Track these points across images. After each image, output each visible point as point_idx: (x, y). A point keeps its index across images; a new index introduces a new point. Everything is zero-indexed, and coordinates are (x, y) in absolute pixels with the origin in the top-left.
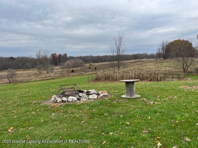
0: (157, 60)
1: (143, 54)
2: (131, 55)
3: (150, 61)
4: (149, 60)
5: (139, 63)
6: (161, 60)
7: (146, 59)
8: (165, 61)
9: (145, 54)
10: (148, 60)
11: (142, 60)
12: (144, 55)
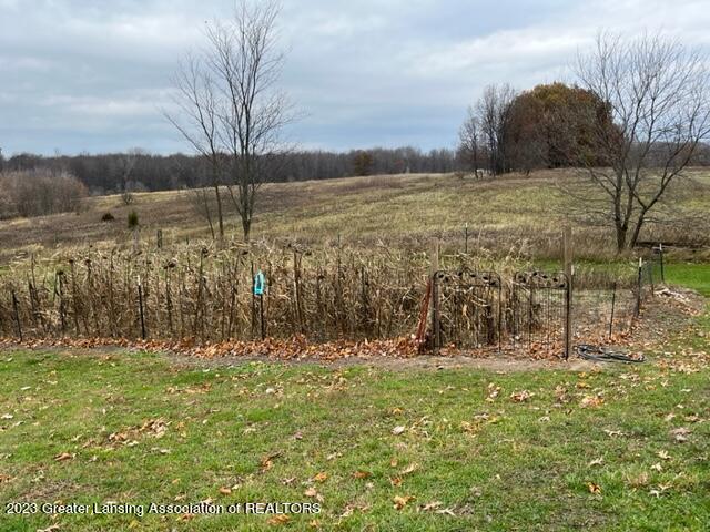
0: (461, 177)
1: (398, 151)
2: (342, 156)
3: (432, 184)
4: (427, 179)
5: (379, 193)
6: (482, 180)
7: (411, 172)
8: (501, 182)
9: (409, 150)
10: (422, 180)
11: (395, 176)
12: (405, 155)
